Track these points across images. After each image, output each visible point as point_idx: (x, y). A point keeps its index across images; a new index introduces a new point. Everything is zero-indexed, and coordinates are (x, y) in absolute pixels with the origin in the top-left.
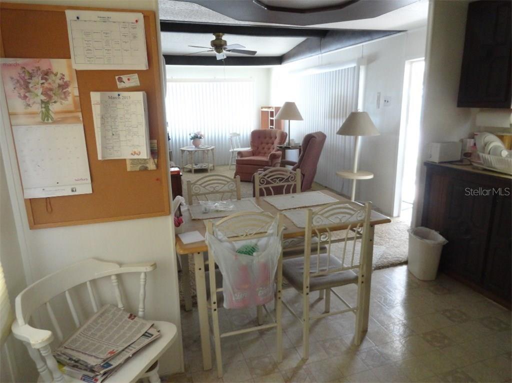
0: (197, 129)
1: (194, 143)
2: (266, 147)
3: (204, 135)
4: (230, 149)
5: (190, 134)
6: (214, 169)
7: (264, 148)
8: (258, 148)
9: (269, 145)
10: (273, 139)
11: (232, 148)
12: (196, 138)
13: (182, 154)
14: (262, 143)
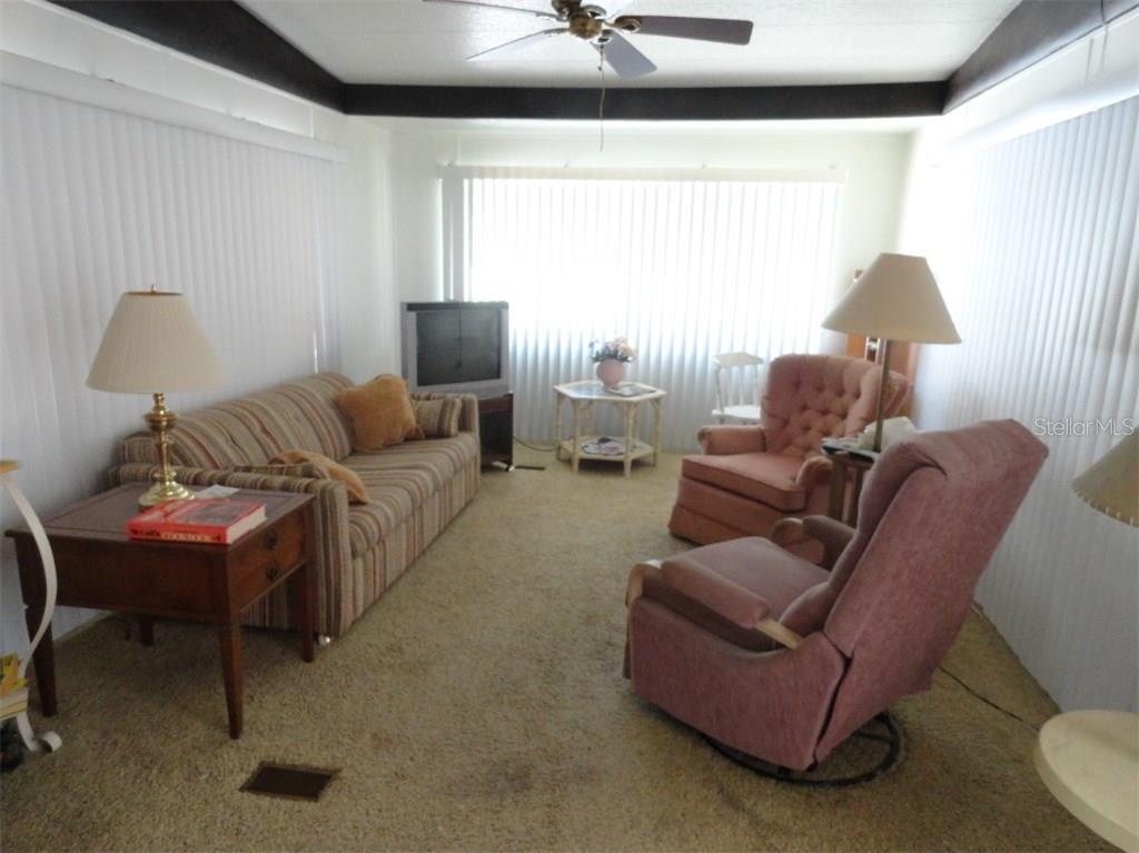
0: (616, 332)
1: (601, 374)
2: (819, 423)
3: (637, 351)
4: (714, 407)
5: (591, 345)
6: (654, 465)
7: (806, 429)
8: (786, 423)
9: (830, 418)
10: (847, 397)
11: (718, 404)
12: (612, 358)
13: (559, 403)
14: (805, 408)
